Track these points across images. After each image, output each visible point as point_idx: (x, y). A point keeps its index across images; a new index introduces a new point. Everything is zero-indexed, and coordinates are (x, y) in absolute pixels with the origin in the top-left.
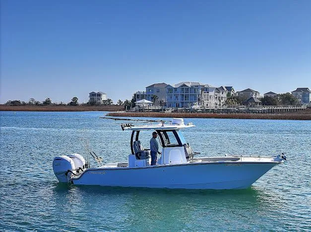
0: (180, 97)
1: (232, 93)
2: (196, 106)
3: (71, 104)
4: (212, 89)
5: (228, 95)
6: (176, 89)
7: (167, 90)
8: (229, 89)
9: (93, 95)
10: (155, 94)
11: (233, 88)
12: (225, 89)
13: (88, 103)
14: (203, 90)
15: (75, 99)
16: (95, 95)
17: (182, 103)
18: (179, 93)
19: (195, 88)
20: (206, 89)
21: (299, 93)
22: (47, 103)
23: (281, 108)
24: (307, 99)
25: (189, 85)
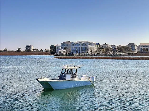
0: (78, 48)
1: (99, 46)
2: (89, 53)
3: (17, 51)
4: (94, 44)
5: (97, 46)
6: (76, 44)
7: (72, 45)
8: (98, 44)
9: (27, 47)
10: (66, 46)
11: (99, 43)
12: (96, 44)
13: (26, 51)
14: (89, 45)
15: (19, 49)
16: (29, 47)
17: (79, 51)
18: (78, 46)
19: (86, 44)
20: (91, 44)
21: (130, 46)
22: (5, 50)
23: (127, 53)
24: (134, 48)
25: (83, 42)
